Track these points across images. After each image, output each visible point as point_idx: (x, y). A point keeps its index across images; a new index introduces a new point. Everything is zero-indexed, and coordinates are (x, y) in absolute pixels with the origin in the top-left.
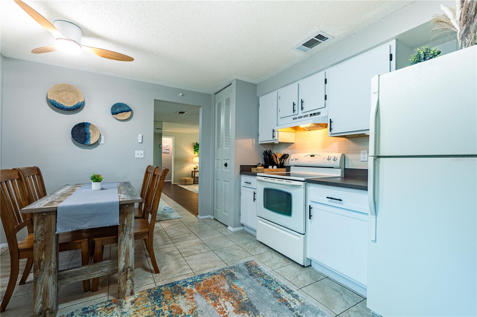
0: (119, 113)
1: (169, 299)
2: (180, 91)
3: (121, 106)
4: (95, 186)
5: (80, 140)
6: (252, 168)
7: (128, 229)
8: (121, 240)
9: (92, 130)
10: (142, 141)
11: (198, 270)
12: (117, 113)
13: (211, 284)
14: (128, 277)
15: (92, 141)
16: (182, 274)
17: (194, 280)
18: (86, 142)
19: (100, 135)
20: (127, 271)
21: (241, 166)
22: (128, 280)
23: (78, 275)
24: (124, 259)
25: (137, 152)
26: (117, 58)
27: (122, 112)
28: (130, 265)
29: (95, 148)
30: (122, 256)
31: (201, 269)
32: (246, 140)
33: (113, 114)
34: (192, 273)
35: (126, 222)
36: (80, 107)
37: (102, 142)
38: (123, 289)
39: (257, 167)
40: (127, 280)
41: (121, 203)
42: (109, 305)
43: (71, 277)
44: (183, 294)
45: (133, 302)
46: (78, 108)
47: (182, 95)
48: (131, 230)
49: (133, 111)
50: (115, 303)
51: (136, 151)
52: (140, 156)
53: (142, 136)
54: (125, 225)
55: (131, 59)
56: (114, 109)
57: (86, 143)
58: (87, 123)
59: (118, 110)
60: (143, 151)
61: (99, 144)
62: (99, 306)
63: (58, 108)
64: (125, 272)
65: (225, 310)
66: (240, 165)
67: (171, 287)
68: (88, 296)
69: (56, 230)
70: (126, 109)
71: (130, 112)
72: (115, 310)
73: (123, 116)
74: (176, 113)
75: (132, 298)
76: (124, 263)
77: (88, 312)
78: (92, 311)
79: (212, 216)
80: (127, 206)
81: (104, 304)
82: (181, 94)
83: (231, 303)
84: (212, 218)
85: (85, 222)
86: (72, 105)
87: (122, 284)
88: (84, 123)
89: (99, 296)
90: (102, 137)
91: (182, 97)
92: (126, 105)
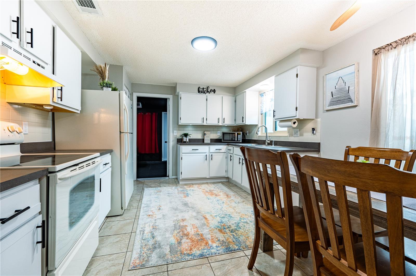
11: (204, 265)
13: (195, 245)
16: (222, 262)
17: (210, 251)
31: (200, 266)
34: (211, 261)
44: (219, 240)
65: (192, 228)
83: (187, 230)
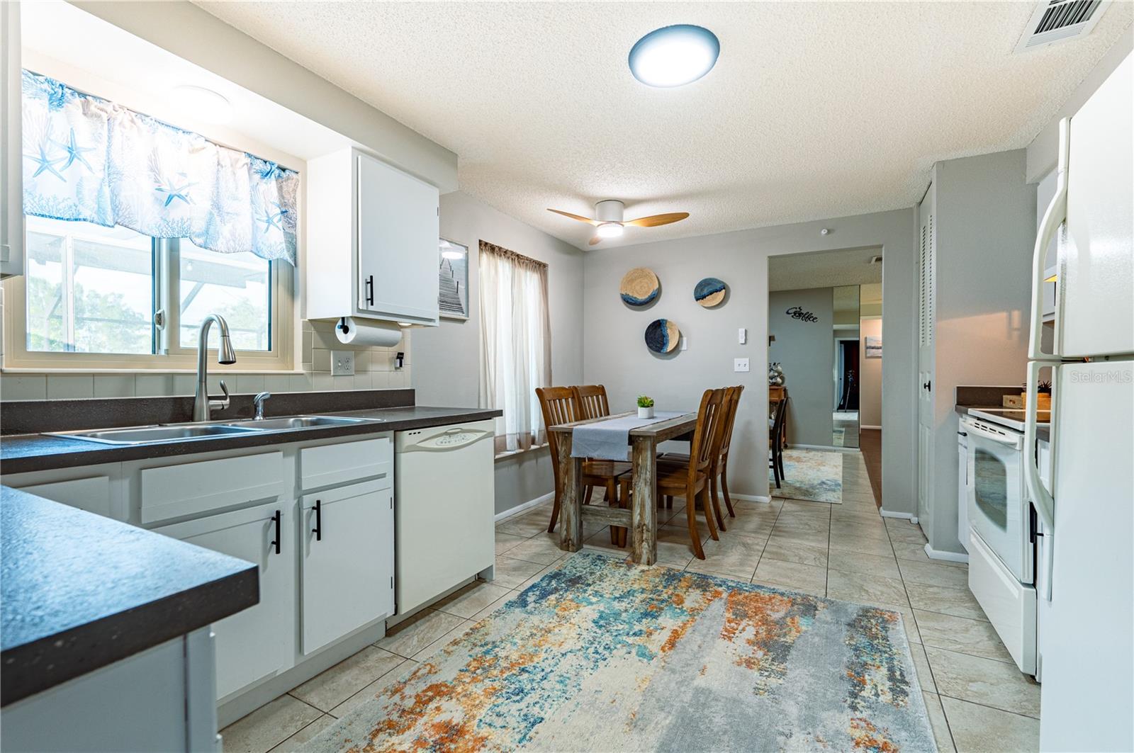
0: (708, 295)
1: (682, 588)
2: (821, 224)
3: (709, 284)
4: (642, 412)
5: (656, 346)
6: (1004, 396)
7: (644, 471)
8: (635, 484)
9: (671, 329)
10: (746, 340)
11: (763, 579)
12: (704, 297)
13: (758, 601)
14: (644, 538)
15: (670, 347)
17: (738, 586)
18: (662, 349)
19: (681, 336)
20: (643, 530)
21: (960, 389)
22: (644, 543)
23: (597, 515)
24: (638, 511)
25: (737, 361)
26: (668, 220)
27: (711, 294)
28: (646, 522)
29: (674, 357)
30: (636, 508)
32: (983, 318)
33: (697, 299)
34: (748, 579)
35: (640, 460)
36: (654, 298)
37: (684, 347)
38: (638, 551)
39: (1020, 394)
40: (643, 541)
41: (631, 434)
42: (621, 563)
43: (592, 514)
44: (705, 590)
45: (643, 571)
46: (652, 300)
47: (826, 231)
48: (646, 474)
49: (728, 287)
50: (627, 564)
51: (735, 359)
52: (743, 369)
53: (746, 331)
54: (639, 465)
55: (686, 215)
56: (699, 290)
57: (662, 351)
58: (663, 320)
59: (705, 292)
60: (748, 359)
61: (680, 351)
62: (611, 559)
63: (630, 303)
64: (640, 529)
65: (737, 631)
66: (958, 387)
67: (698, 578)
68: (612, 548)
69: (570, 454)
70: (719, 286)
71: (724, 290)
72: (621, 569)
73: (713, 299)
74: (870, 262)
75: (646, 568)
76: (639, 517)
77: (600, 560)
78: (603, 560)
79: (914, 516)
80: (641, 439)
81: (617, 560)
82: (824, 232)
83: (756, 631)
84: (914, 520)
85: (596, 451)
86: (647, 297)
87: (637, 545)
88: (659, 321)
89: (621, 552)
90: (685, 339)
91: (830, 235)
92: (716, 279)
